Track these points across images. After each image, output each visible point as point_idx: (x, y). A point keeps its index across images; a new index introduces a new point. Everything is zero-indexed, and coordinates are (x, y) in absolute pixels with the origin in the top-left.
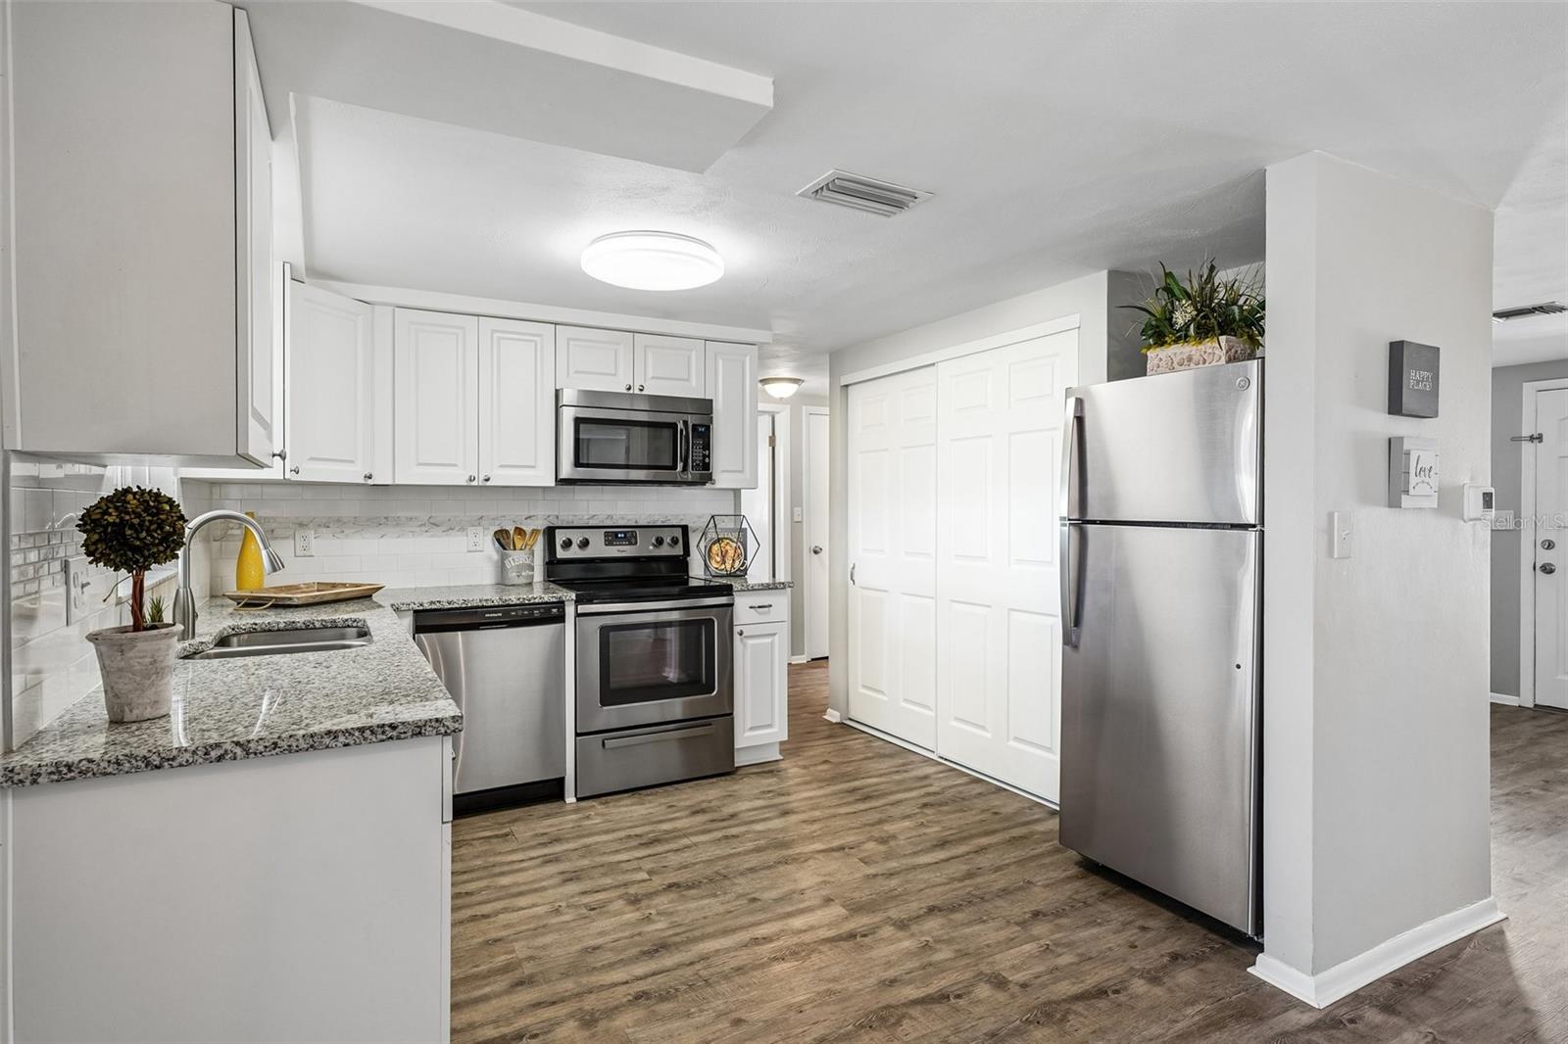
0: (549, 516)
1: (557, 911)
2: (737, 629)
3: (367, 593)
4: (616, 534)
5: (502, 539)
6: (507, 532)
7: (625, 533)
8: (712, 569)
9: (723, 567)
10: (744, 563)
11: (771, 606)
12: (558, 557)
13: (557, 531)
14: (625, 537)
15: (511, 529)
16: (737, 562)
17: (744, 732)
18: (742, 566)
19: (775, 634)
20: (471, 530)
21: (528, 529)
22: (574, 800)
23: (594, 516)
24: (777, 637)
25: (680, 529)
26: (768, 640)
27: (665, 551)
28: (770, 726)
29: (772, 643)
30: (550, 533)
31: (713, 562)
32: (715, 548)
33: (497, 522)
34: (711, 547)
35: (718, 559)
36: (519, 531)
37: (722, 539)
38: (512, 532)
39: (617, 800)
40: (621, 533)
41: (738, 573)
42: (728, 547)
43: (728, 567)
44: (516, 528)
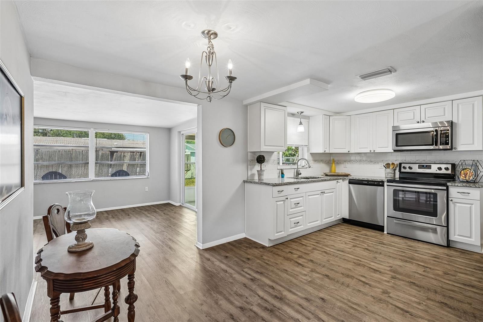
0: (402, 160)
1: (340, 241)
2: (450, 199)
3: (348, 175)
4: (423, 166)
5: (387, 166)
6: (389, 164)
7: (427, 166)
8: (461, 179)
9: (465, 179)
10: (474, 178)
11: (470, 193)
12: (402, 171)
13: (402, 164)
14: (426, 166)
15: (391, 163)
16: (471, 178)
17: (455, 235)
18: (473, 179)
19: (473, 204)
20: (380, 163)
21: (396, 163)
22: (386, 233)
23: (418, 160)
24: (473, 205)
25: (451, 165)
26: (469, 206)
27: (443, 171)
28: (470, 237)
29: (470, 207)
30: (400, 164)
31: (461, 177)
32: (463, 172)
33: (387, 161)
34: (461, 172)
35: (464, 176)
36: (393, 164)
37: (466, 169)
38: (391, 164)
39: (396, 237)
40: (425, 165)
41: (471, 181)
42: (468, 172)
43: (467, 178)
44: (392, 163)
